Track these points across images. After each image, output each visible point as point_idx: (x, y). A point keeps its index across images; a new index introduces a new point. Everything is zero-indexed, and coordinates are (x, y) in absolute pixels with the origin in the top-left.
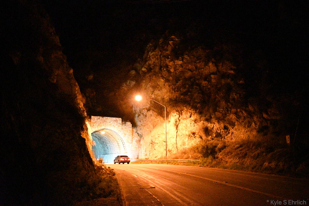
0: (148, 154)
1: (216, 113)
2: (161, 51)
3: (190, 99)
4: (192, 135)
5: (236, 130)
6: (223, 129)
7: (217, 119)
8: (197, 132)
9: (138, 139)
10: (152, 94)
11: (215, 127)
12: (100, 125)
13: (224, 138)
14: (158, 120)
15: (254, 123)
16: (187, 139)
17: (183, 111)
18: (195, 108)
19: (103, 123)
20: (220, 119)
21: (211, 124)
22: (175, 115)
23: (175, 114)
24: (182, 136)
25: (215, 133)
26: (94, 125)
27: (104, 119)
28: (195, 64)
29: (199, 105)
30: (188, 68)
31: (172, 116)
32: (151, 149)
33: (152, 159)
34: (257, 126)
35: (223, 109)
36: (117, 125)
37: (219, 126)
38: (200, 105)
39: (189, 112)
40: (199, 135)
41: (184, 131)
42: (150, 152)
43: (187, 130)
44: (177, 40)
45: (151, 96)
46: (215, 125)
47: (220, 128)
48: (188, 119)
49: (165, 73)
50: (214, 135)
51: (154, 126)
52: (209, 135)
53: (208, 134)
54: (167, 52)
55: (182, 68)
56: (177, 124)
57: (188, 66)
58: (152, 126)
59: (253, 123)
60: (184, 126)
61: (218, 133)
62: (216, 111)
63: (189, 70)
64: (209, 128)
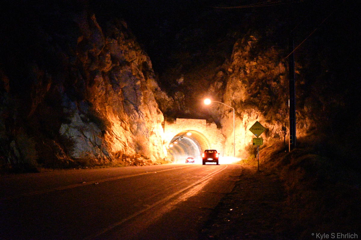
2: (241, 52)
3: (258, 101)
6: (281, 130)
7: (277, 121)
9: (223, 140)
10: (233, 95)
12: (185, 127)
13: (282, 139)
17: (251, 113)
18: (261, 110)
19: (188, 124)
20: (280, 120)
21: (272, 126)
23: (246, 116)
26: (179, 126)
27: (188, 121)
28: (268, 64)
29: (266, 107)
30: (261, 69)
32: (232, 150)
34: (308, 127)
35: (283, 110)
36: (202, 126)
37: (278, 128)
39: (256, 113)
44: (255, 39)
45: (232, 97)
46: (274, 127)
47: (278, 129)
48: (254, 120)
49: (242, 74)
50: (273, 136)
52: (269, 136)
53: (269, 134)
54: (246, 53)
55: (256, 69)
56: (246, 125)
57: (262, 67)
59: (305, 124)
61: (276, 134)
62: (278, 113)
63: (262, 70)
64: (270, 129)
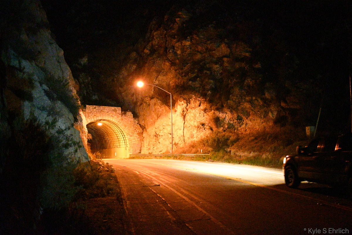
0: (152, 148)
1: (229, 101)
2: (166, 30)
4: (202, 127)
5: (250, 120)
6: (236, 119)
7: (229, 109)
8: (207, 122)
9: (140, 132)
10: (156, 79)
11: (227, 117)
12: (97, 115)
13: (237, 130)
14: (163, 110)
15: (271, 112)
16: (195, 131)
17: (191, 100)
18: (204, 95)
19: (100, 113)
20: (234, 108)
21: (223, 114)
22: (183, 104)
23: (182, 102)
24: (190, 128)
25: (227, 124)
26: (90, 115)
27: (100, 109)
28: (206, 45)
29: (209, 92)
30: (197, 50)
31: (179, 105)
32: (155, 142)
33: (157, 154)
34: (274, 116)
35: (237, 96)
36: (116, 115)
37: (232, 116)
38: (211, 92)
39: (198, 100)
40: (209, 126)
41: (192, 122)
42: (154, 146)
43: (196, 120)
44: (184, 17)
45: (155, 81)
46: (227, 115)
47: (232, 118)
48: (197, 108)
49: (170, 55)
50: (226, 127)
51: (158, 117)
53: (220, 125)
54: (173, 31)
55: (190, 50)
56: (185, 114)
57: (197, 47)
58: (156, 117)
60: (193, 117)
61: (231, 125)
62: (229, 99)
64: (221, 119)
